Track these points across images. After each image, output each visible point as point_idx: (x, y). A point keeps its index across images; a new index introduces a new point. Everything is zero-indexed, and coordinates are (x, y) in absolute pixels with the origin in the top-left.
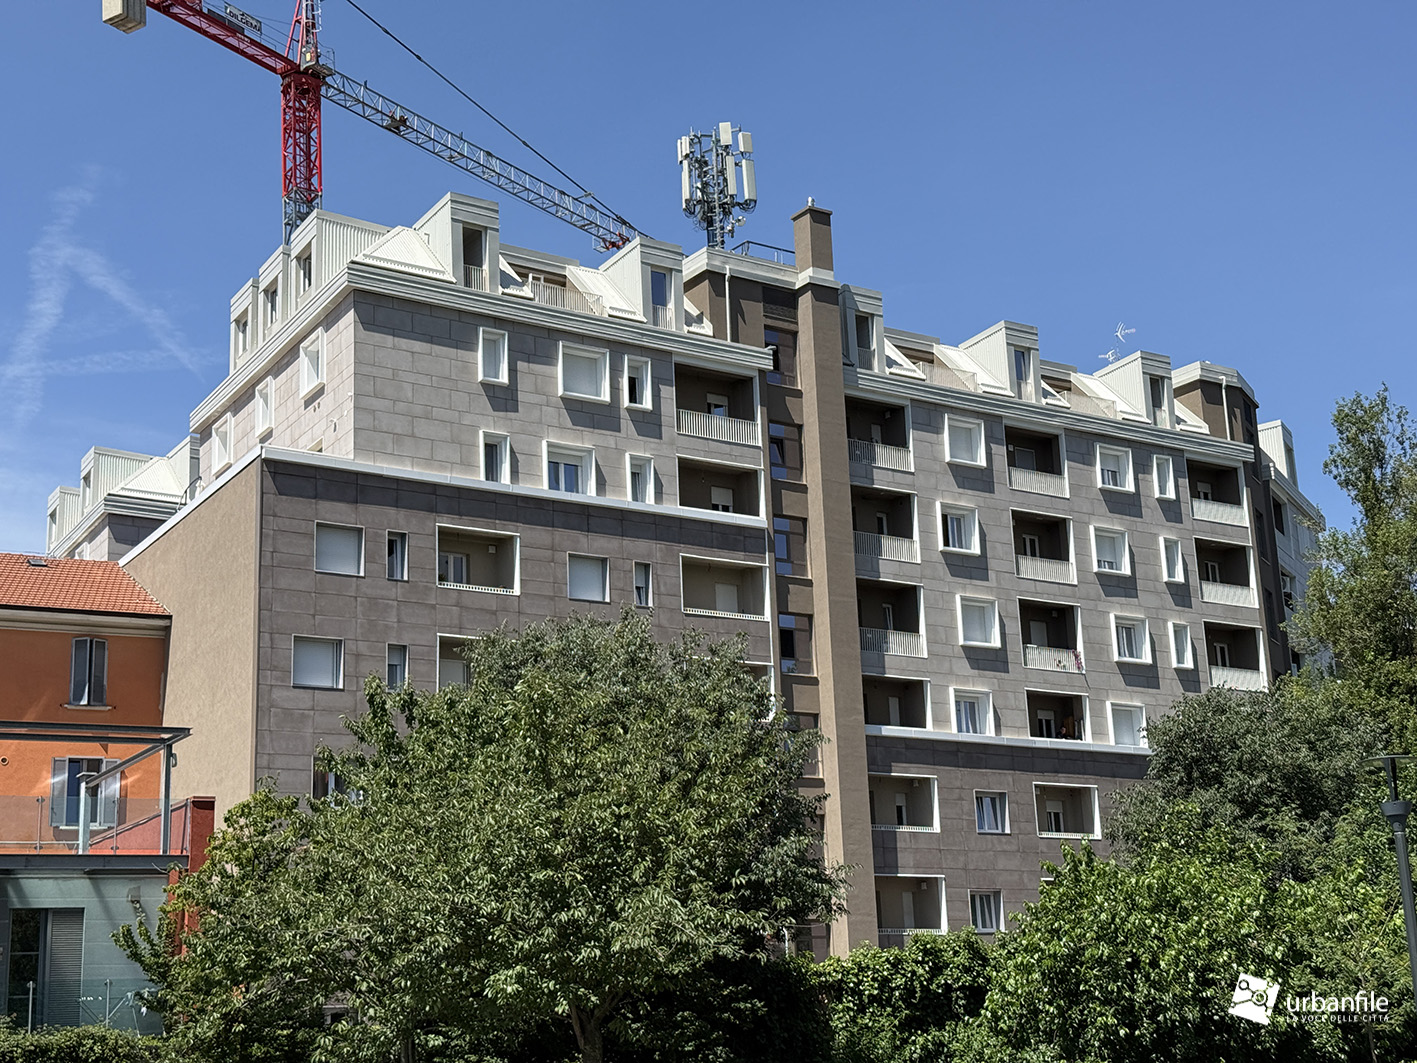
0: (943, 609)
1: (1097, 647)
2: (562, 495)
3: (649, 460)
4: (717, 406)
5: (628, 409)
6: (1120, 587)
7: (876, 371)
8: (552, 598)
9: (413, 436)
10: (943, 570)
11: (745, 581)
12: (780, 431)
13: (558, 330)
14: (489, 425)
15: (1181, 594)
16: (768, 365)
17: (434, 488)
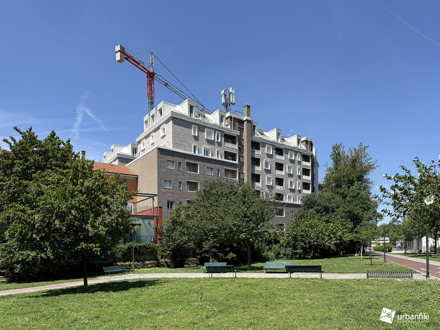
0: (264, 178)
1: (286, 186)
2: (205, 156)
3: (220, 151)
4: (230, 142)
5: (216, 141)
6: (290, 176)
7: (256, 136)
8: (204, 175)
9: (182, 145)
10: (264, 172)
11: (234, 173)
12: (241, 146)
13: (205, 126)
14: (194, 143)
15: (300, 177)
16: (239, 134)
17: (185, 154)
